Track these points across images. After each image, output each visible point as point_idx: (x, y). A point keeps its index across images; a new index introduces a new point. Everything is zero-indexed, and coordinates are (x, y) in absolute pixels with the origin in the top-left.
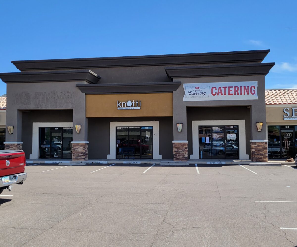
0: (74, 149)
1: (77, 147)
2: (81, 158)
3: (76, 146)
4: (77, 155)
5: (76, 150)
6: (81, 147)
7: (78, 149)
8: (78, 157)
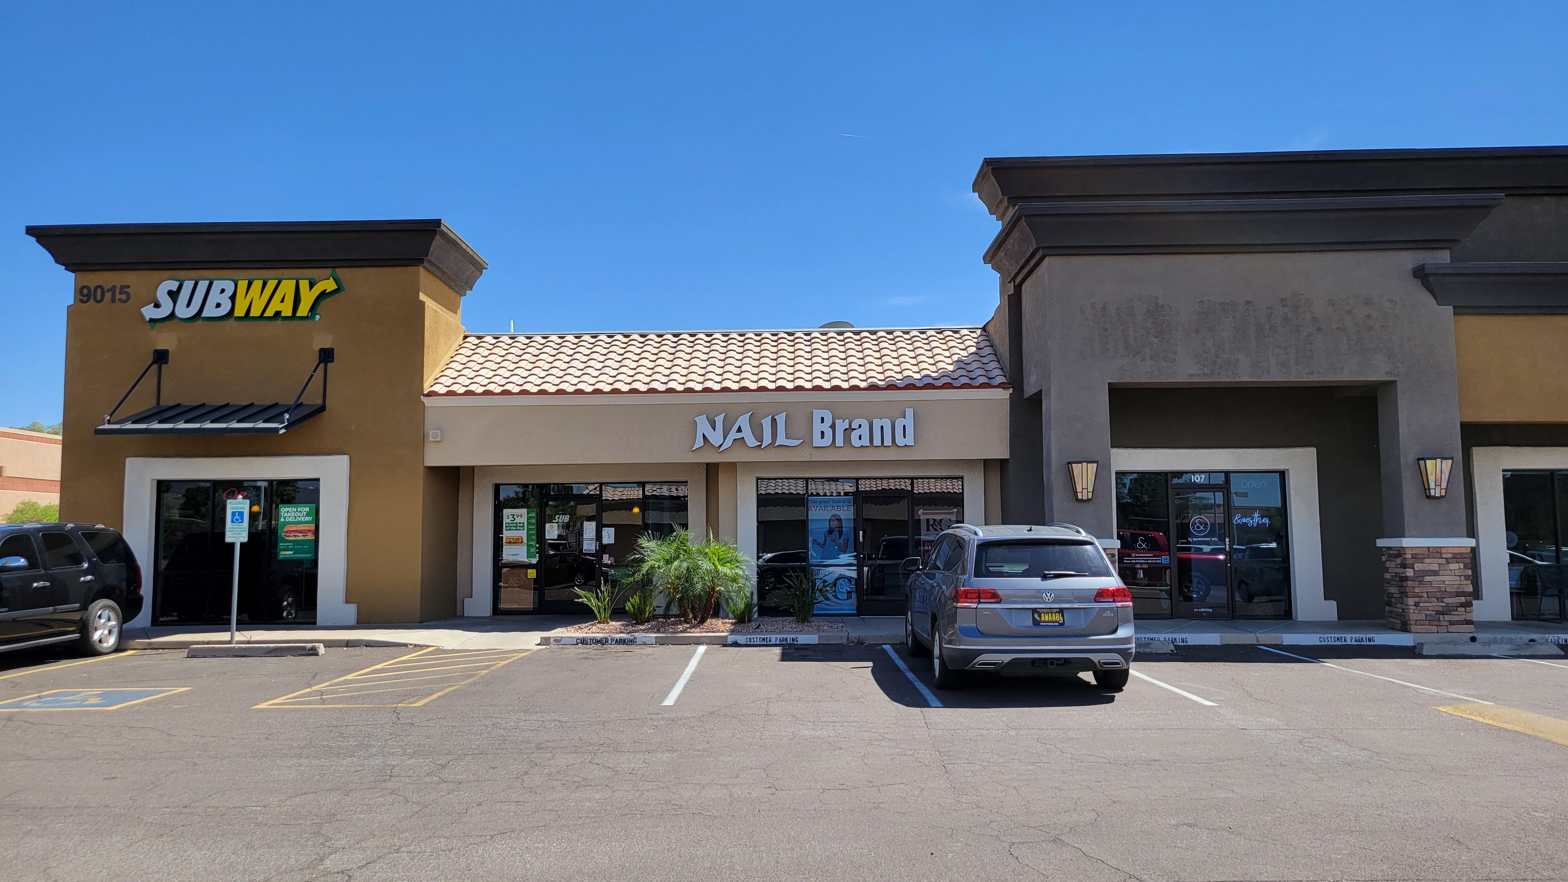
0: (1420, 576)
1: (1432, 564)
2: (1456, 618)
3: (1427, 561)
4: (1435, 605)
5: (1427, 579)
6: (1454, 566)
7: (1435, 573)
8: (1438, 613)
